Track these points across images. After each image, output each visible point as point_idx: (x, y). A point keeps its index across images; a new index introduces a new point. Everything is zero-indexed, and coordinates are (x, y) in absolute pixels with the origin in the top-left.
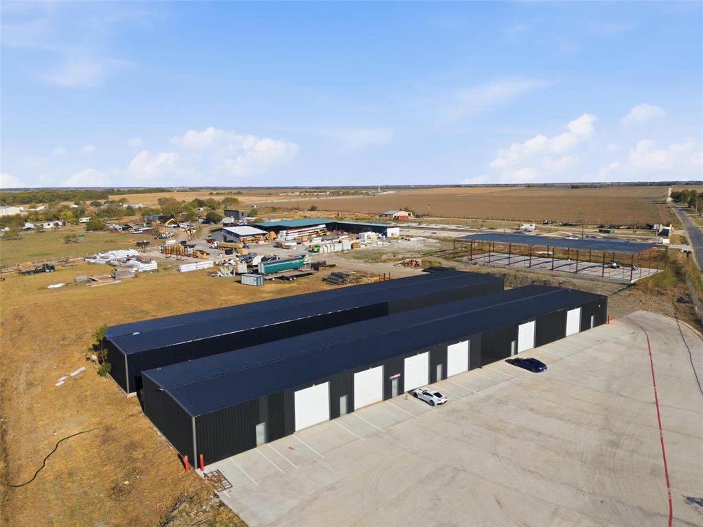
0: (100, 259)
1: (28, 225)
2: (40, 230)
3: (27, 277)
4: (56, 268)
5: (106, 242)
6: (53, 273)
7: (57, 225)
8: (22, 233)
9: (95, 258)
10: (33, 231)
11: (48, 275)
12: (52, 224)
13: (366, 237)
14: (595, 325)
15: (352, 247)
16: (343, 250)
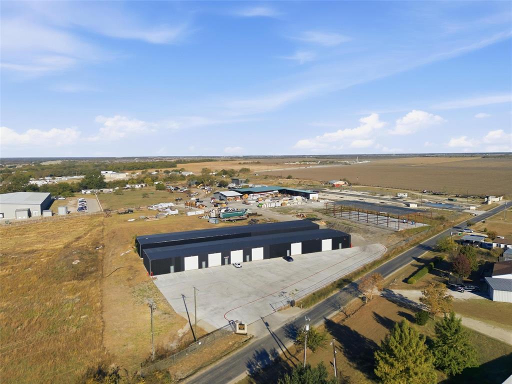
0: (154, 208)
1: (128, 186)
2: (133, 189)
3: (121, 215)
4: (134, 212)
5: (163, 197)
6: (132, 214)
7: (142, 186)
8: (124, 190)
9: (152, 207)
10: (130, 190)
11: (130, 214)
12: (140, 186)
13: (295, 199)
14: (342, 248)
15: (281, 205)
16: (276, 206)
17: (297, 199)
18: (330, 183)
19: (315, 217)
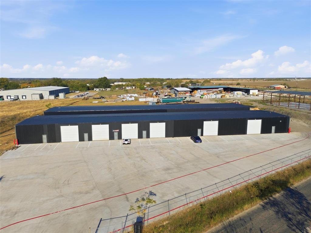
4: (105, 98)
13: (236, 94)
14: (276, 132)
15: (221, 97)
16: (216, 98)
17: (237, 94)
18: (271, 87)
19: (251, 105)
